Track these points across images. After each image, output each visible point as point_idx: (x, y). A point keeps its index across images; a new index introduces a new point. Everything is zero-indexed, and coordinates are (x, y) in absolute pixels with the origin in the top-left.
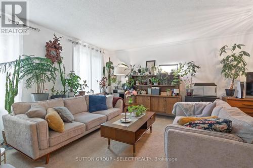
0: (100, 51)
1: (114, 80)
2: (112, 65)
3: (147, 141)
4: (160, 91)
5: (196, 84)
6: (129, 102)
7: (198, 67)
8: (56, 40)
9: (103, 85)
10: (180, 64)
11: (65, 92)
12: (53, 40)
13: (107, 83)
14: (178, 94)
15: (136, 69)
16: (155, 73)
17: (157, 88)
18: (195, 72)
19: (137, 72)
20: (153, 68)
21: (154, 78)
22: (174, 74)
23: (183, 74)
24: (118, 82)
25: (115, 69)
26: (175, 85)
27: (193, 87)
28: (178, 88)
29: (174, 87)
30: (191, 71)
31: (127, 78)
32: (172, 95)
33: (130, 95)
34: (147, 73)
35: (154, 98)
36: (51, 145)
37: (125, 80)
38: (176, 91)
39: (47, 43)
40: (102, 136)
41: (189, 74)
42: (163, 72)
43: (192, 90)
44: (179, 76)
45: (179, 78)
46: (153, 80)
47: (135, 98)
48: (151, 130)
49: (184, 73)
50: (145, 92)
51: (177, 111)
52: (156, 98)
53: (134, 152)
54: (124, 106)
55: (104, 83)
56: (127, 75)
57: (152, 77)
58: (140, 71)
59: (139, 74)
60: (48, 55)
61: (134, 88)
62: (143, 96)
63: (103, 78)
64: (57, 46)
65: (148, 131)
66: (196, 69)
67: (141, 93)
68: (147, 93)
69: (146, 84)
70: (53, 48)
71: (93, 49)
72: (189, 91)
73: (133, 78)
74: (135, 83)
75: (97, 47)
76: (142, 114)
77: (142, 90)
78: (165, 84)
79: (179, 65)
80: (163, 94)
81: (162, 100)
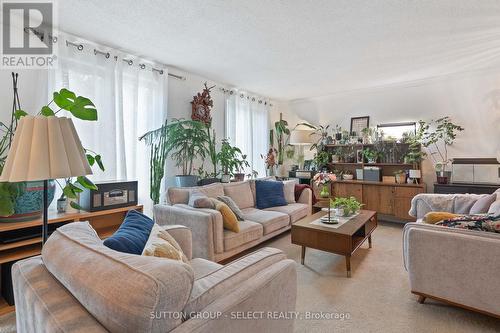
0: (264, 102)
1: (291, 154)
2: (286, 127)
3: (366, 259)
4: (382, 174)
5: (457, 161)
6: (323, 193)
7: (460, 129)
8: (207, 91)
9: (270, 163)
10: (422, 123)
11: (215, 175)
12: (201, 92)
13: (277, 160)
14: (418, 179)
15: (332, 134)
16: (371, 140)
17: (374, 168)
18: (453, 137)
19: (334, 138)
20: (365, 130)
21: (368, 149)
22: (408, 141)
23: (427, 141)
24: (297, 158)
25: (292, 133)
26: (412, 162)
27: (450, 167)
28: (419, 168)
29: (410, 167)
30: (445, 136)
31: (315, 151)
32: (406, 182)
33: (323, 182)
34: (353, 141)
35: (369, 188)
36: (227, 249)
37: (310, 154)
38: (414, 174)
39: (195, 98)
40: (293, 242)
41: (441, 142)
42: (385, 138)
43: (449, 173)
44: (419, 146)
45: (419, 150)
46: (366, 153)
47: (333, 187)
48: (370, 242)
49: (430, 139)
50: (350, 176)
51: (419, 210)
52: (373, 188)
53: (349, 269)
54: (314, 200)
55: (272, 158)
56: (315, 145)
57: (365, 147)
58: (339, 137)
59: (337, 143)
60: (195, 116)
61: (329, 168)
62: (347, 183)
63: (271, 151)
64: (207, 101)
65: (365, 244)
66: (455, 131)
67: (342, 178)
68: (355, 178)
69: (353, 160)
70: (201, 104)
71: (254, 99)
72: (442, 175)
73: (327, 150)
74: (331, 160)
75: (260, 96)
76: (354, 213)
77: (344, 173)
78: (390, 160)
79: (418, 126)
80: (388, 180)
81: (385, 192)
